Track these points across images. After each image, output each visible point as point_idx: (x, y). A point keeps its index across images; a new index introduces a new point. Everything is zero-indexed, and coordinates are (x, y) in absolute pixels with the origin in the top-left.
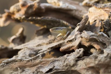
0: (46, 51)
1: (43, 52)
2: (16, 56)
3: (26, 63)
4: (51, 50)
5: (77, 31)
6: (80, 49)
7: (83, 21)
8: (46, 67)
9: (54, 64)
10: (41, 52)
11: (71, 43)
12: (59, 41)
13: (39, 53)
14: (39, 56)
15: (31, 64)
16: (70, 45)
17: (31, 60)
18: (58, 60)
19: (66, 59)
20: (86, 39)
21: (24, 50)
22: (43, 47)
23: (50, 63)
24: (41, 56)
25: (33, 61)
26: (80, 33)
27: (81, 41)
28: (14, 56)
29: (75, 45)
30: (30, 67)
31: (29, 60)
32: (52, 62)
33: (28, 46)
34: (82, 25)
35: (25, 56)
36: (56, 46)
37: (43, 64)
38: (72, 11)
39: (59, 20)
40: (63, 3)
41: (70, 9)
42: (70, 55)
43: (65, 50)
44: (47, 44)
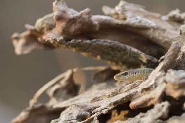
0: (106, 109)
1: (101, 111)
2: (56, 120)
4: (114, 107)
5: (160, 70)
6: (163, 103)
7: (170, 53)
10: (98, 112)
11: (149, 92)
12: (129, 90)
13: (94, 113)
14: (93, 119)
16: (146, 96)
20: (174, 84)
21: (71, 109)
22: (102, 103)
24: (97, 118)
26: (163, 74)
27: (165, 89)
28: (53, 120)
29: (155, 96)
33: (77, 102)
34: (168, 60)
35: (70, 119)
36: (123, 99)
38: (149, 31)
39: (124, 46)
40: (132, 15)
41: (145, 26)
42: (146, 114)
43: (138, 106)
44: (109, 96)
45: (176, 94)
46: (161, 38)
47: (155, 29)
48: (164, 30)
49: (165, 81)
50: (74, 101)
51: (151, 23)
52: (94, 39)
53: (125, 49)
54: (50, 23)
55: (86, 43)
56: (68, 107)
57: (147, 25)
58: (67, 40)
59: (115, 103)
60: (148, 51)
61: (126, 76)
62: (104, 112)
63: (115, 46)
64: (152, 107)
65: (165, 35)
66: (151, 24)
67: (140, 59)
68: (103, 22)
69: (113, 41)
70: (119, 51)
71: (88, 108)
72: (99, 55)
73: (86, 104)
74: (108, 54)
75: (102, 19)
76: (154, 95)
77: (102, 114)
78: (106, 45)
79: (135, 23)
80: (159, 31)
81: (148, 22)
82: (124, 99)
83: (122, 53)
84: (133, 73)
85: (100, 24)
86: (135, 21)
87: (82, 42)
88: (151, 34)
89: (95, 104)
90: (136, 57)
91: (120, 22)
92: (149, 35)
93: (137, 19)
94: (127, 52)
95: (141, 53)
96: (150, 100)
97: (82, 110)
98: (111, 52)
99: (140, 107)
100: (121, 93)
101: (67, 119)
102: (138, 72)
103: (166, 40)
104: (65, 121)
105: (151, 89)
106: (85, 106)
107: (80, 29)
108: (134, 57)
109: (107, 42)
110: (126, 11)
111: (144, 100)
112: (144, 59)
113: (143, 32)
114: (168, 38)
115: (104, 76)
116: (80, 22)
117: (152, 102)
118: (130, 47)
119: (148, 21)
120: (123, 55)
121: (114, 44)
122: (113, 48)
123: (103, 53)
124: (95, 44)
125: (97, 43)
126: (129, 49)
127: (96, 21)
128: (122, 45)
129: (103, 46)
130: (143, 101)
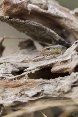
0: (34, 70)
1: (30, 71)
3: (8, 82)
4: (39, 69)
8: (32, 90)
9: (43, 87)
10: (27, 71)
11: (66, 63)
12: (50, 59)
13: (25, 72)
14: (24, 75)
15: (15, 84)
17: (15, 79)
18: (48, 83)
19: (59, 83)
23: (38, 86)
24: (27, 75)
25: (17, 80)
30: (12, 87)
31: (13, 79)
32: (40, 85)
36: (47, 65)
37: (29, 85)
38: (62, 19)
39: (46, 28)
40: (52, 7)
41: (60, 16)
42: (64, 78)
43: (57, 71)
44: (34, 61)
46: (69, 26)
47: (66, 19)
48: (72, 21)
52: (27, 20)
53: (45, 30)
57: (61, 16)
59: (41, 67)
61: (49, 50)
62: (33, 72)
63: (40, 27)
65: (72, 24)
66: (64, 15)
67: (54, 38)
68: (33, 9)
69: (39, 24)
70: (41, 30)
71: (19, 66)
72: (27, 31)
73: (18, 64)
74: (33, 31)
75: (33, 7)
76: (70, 66)
77: (31, 73)
78: (34, 26)
79: (54, 13)
80: (68, 21)
81: (62, 14)
82: (49, 66)
83: (43, 32)
85: (31, 10)
86: (54, 12)
87: (19, 21)
88: (63, 22)
89: (24, 65)
90: (52, 36)
91: (44, 11)
92: (61, 23)
93: (55, 11)
94: (47, 32)
95: (56, 34)
96: (67, 69)
97: (14, 67)
98: (36, 31)
100: (43, 60)
101: (5, 72)
102: (56, 48)
103: (73, 28)
104: (3, 73)
105: (68, 61)
106: (17, 65)
107: (19, 12)
108: (50, 36)
109: (35, 23)
110: (48, 4)
111: (63, 68)
112: (57, 39)
113: (57, 20)
114: (74, 27)
115: (26, 45)
116: (20, 8)
117: (68, 70)
118: (49, 29)
119: (62, 13)
120: (43, 33)
122: (38, 28)
123: (30, 30)
124: (27, 24)
125: (29, 23)
126: (48, 30)
127: (30, 8)
128: (44, 27)
129: (31, 25)
130: (61, 69)
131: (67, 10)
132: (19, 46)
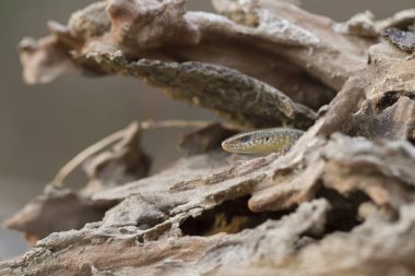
0: (199, 207)
1: (187, 211)
2: (94, 224)
3: (121, 251)
4: (214, 204)
5: (317, 134)
6: (316, 202)
7: (340, 100)
8: (190, 267)
9: (220, 257)
10: (181, 212)
11: (289, 177)
12: (250, 172)
13: (173, 215)
14: (169, 226)
15: (140, 255)
16: (284, 186)
17: (141, 239)
18: (235, 244)
19: (263, 238)
20: (341, 165)
22: (192, 194)
23: (208, 253)
24: (178, 225)
25: (147, 243)
26: (323, 141)
27: (323, 173)
28: (87, 224)
31: (134, 239)
32: (212, 250)
33: (142, 191)
34: (334, 115)
36: (234, 188)
37: (185, 254)
38: (305, 52)
39: (250, 81)
40: (272, 16)
41: (298, 41)
42: (280, 222)
43: (266, 205)
44: (208, 182)
45: (344, 186)
47: (317, 49)
48: (336, 54)
49: (324, 158)
50: (137, 187)
51: (310, 36)
52: (187, 60)
53: (251, 88)
54: (98, 20)
55: (170, 69)
56: (123, 199)
57: (301, 40)
58: (131, 58)
59: (218, 197)
60: (300, 95)
62: (195, 213)
63: (231, 80)
64: (294, 208)
65: (337, 63)
66: (309, 38)
67: (281, 110)
68: (209, 27)
69: (227, 69)
70: (239, 90)
71: (164, 203)
72: (197, 96)
73: (161, 195)
74: (215, 94)
75: (207, 21)
76: (300, 184)
77: (191, 217)
78: (212, 76)
79: (277, 33)
80: (325, 55)
81: (303, 35)
82: (238, 189)
83: (245, 94)
84: (263, 138)
85: (202, 30)
86: (277, 30)
87: (161, 64)
88: (307, 58)
89: (179, 197)
90: (273, 106)
91: (244, 29)
92: (305, 63)
93: (281, 26)
94: (256, 93)
95: (283, 98)
96: (290, 194)
97: (150, 206)
98: (223, 92)
99: (269, 209)
100: (233, 177)
101: (117, 223)
102: (273, 136)
103: (339, 74)
104: (113, 226)
105: (295, 171)
106: (158, 199)
107: (160, 38)
108: (270, 106)
109: (214, 69)
110: (259, 7)
111: (279, 193)
112: (288, 111)
113: (292, 54)
114: (342, 70)
115: (205, 141)
116: (161, 24)
117: (294, 199)
118: (262, 83)
119: (304, 31)
120: (248, 98)
121: (229, 74)
122: (226, 83)
123: (205, 91)
124: (188, 71)
125: (194, 69)
126: (259, 87)
127: (196, 23)
128: (245, 78)
129: (205, 77)
130: (275, 195)
131: (326, 20)
132: (183, 145)
